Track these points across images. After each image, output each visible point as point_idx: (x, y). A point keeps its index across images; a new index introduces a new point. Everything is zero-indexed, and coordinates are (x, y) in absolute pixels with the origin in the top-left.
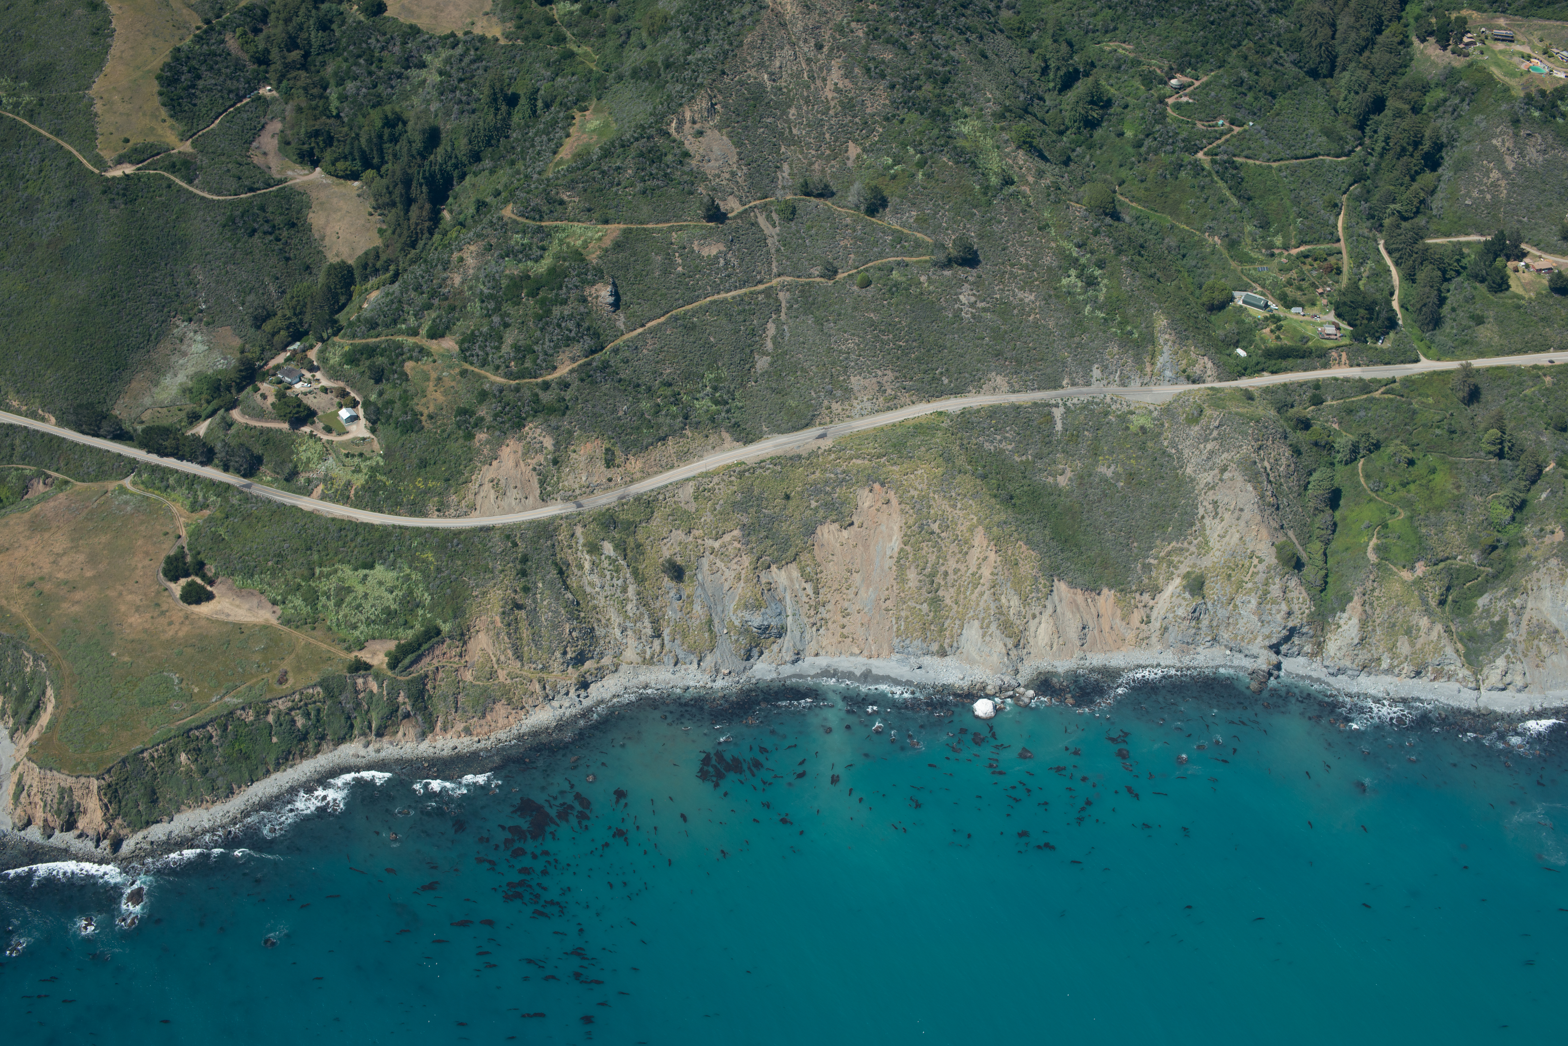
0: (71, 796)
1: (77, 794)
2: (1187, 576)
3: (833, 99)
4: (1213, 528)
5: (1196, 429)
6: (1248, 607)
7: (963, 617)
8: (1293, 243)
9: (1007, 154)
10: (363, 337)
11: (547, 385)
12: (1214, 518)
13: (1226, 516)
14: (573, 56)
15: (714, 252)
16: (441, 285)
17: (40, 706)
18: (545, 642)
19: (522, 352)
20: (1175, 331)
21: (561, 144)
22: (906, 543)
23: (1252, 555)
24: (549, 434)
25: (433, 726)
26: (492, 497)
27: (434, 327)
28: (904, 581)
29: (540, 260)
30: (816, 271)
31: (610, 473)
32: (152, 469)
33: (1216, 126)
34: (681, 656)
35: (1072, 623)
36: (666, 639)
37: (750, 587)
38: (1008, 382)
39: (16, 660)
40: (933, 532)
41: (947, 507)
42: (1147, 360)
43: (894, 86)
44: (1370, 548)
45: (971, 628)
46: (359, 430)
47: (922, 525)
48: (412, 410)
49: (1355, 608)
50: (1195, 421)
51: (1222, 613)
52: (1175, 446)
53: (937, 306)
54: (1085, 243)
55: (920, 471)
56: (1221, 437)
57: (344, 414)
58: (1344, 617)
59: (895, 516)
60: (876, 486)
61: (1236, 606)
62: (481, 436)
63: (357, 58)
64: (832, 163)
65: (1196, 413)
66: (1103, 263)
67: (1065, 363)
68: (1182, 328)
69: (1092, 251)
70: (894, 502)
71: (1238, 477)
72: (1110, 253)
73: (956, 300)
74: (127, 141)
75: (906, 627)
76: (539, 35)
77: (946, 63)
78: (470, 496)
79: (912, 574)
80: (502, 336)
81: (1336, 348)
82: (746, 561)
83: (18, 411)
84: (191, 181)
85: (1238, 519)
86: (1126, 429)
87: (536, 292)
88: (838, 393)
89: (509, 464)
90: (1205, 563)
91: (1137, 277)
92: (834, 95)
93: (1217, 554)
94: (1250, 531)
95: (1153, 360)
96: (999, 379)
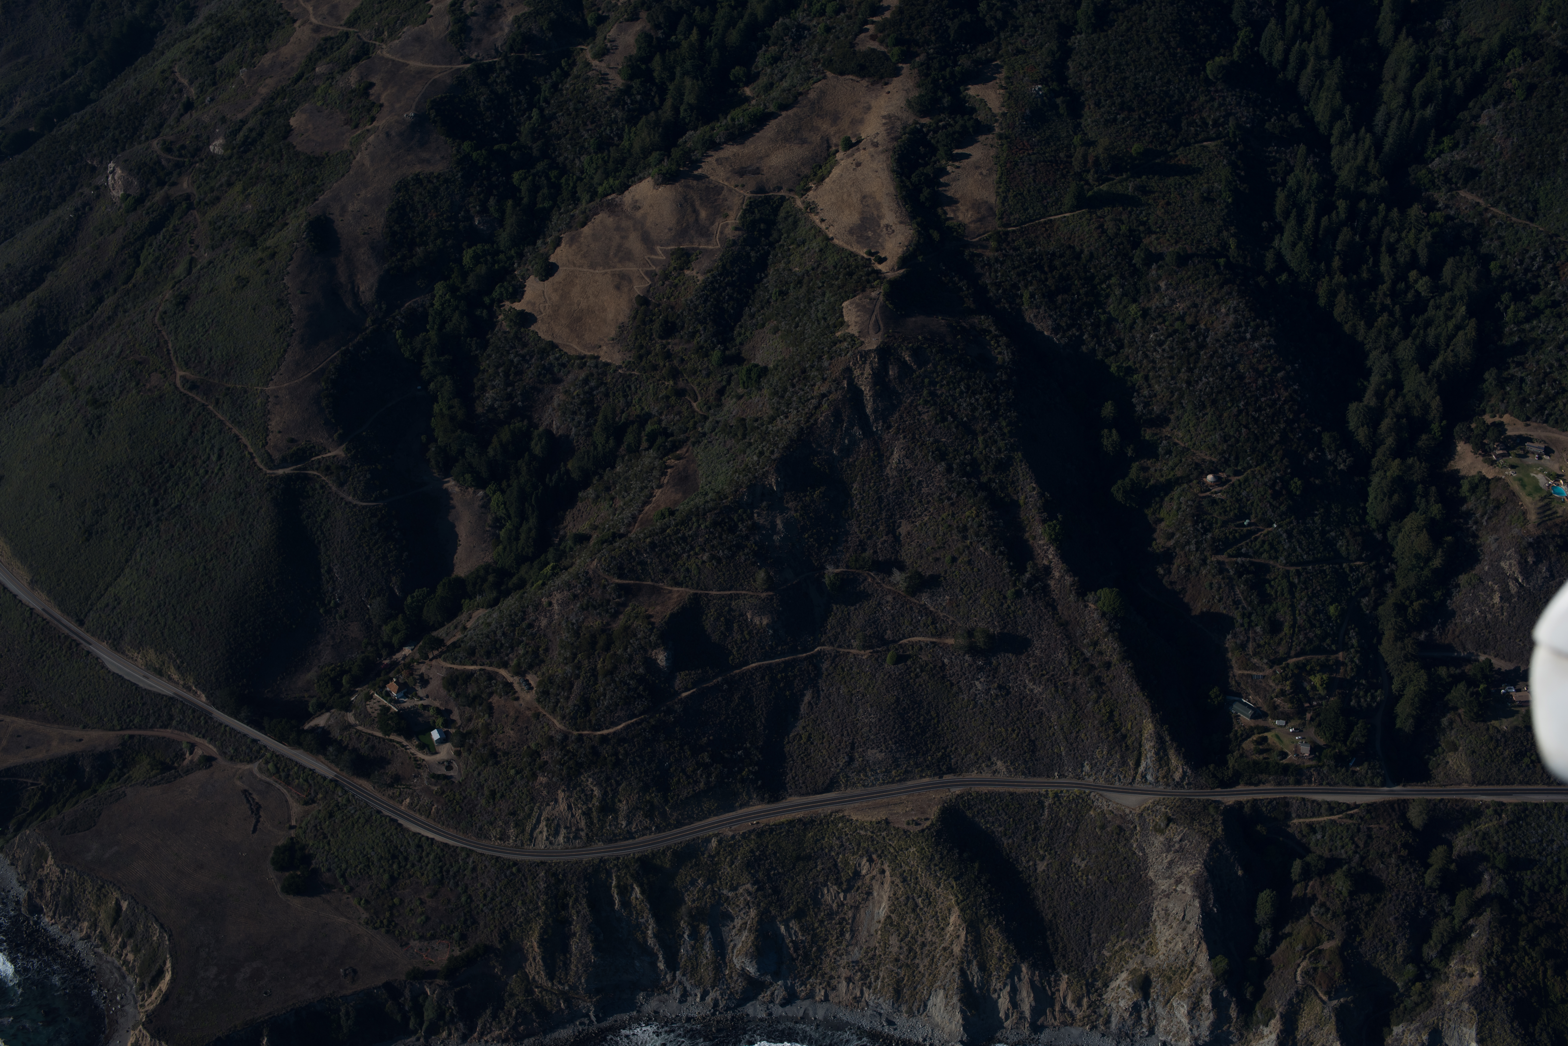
2: (1133, 972)
3: (892, 477)
4: (1163, 933)
5: (1162, 839)
6: (1182, 1011)
7: (932, 985)
8: (1293, 653)
9: (1040, 546)
10: (461, 663)
11: (604, 739)
12: (1164, 924)
13: (1174, 925)
14: (680, 393)
15: (765, 622)
16: (530, 626)
17: (161, 973)
18: (573, 967)
19: (586, 705)
20: (1160, 740)
21: (652, 495)
22: (892, 912)
23: (1192, 963)
24: (599, 784)
25: (472, 1030)
26: (545, 834)
27: (518, 665)
28: (886, 945)
29: (615, 616)
30: (855, 643)
31: (647, 822)
32: (278, 758)
33: (1243, 525)
34: (688, 989)
35: (1027, 1001)
36: (678, 973)
37: (752, 938)
38: (1007, 767)
39: (147, 928)
40: (916, 905)
41: (931, 885)
42: (1131, 763)
43: (949, 470)
44: (1299, 970)
45: (937, 996)
46: (446, 752)
47: (908, 898)
48: (491, 744)
49: (1275, 1024)
50: (1162, 832)
51: (1159, 1010)
52: (1143, 850)
53: (955, 689)
54: (1095, 644)
55: (913, 849)
56: (1181, 850)
57: (435, 735)
58: (1266, 1031)
59: (886, 886)
60: (874, 856)
61: (1172, 1005)
62: (542, 779)
63: (497, 367)
64: (885, 538)
65: (1163, 825)
66: (1108, 665)
67: (1059, 755)
68: (1168, 739)
69: (1101, 653)
70: (887, 873)
71: (1189, 892)
72: (1115, 658)
73: (971, 686)
74: (292, 441)
75: (883, 987)
76: (655, 368)
77: (999, 451)
78: (528, 829)
79: (894, 940)
80: (572, 685)
81: (1309, 768)
82: (753, 913)
83: (177, 683)
84: (341, 485)
85: (1184, 929)
86: (1103, 827)
87: (607, 648)
88: (856, 764)
89: (562, 806)
90: (1151, 963)
91: (1135, 684)
92: (895, 473)
93: (1162, 957)
94: (1192, 942)
95: (1138, 764)
96: (999, 763)
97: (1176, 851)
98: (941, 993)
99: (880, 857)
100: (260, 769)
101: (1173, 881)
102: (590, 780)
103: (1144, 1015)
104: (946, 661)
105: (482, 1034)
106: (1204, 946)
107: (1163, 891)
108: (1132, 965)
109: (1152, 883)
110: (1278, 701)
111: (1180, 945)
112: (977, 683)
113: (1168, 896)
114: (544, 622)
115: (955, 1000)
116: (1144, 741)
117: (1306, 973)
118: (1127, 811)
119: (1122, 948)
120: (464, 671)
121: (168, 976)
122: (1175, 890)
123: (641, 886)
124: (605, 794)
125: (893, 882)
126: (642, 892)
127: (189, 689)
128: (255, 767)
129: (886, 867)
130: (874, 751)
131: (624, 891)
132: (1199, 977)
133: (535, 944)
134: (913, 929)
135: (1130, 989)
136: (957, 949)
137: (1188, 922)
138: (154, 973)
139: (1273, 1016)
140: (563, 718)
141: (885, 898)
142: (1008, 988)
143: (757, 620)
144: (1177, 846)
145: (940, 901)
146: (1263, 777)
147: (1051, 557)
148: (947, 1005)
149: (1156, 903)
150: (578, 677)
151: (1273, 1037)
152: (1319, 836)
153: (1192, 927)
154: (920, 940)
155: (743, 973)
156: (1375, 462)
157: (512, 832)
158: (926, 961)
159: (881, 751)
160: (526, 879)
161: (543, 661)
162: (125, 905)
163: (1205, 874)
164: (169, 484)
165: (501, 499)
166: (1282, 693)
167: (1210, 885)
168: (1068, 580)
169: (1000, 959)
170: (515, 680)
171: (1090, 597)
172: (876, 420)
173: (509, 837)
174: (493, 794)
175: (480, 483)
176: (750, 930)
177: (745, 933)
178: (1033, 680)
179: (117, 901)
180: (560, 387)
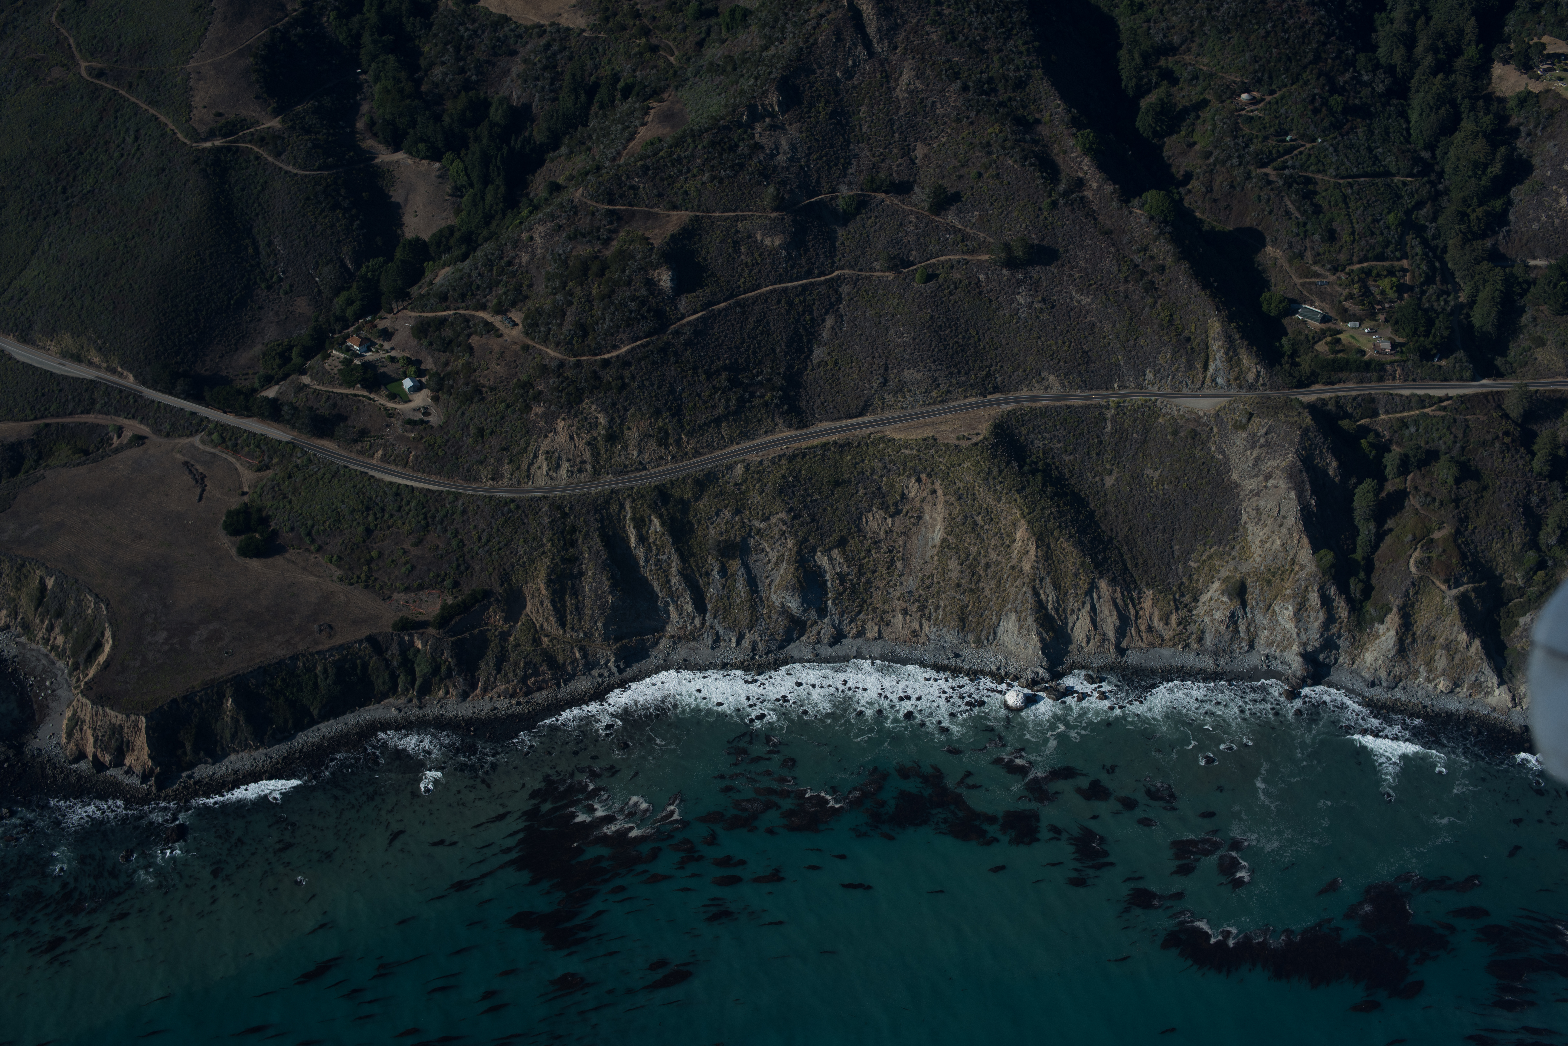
0: (121, 734)
1: (126, 732)
2: (1226, 580)
3: (903, 99)
4: (1256, 534)
5: (1244, 435)
6: (1286, 614)
7: (1001, 609)
8: (1355, 259)
9: (1072, 159)
10: (432, 310)
11: (606, 363)
12: (1257, 524)
13: (1269, 523)
14: (654, 49)
15: (777, 242)
16: (510, 263)
17: (98, 647)
18: (588, 612)
19: (583, 330)
20: (1229, 339)
21: (636, 133)
22: (949, 534)
23: (1293, 562)
24: (604, 410)
25: (474, 687)
26: (545, 468)
27: (500, 303)
28: (945, 571)
29: (607, 242)
30: (877, 265)
31: (661, 451)
32: (222, 428)
33: (1285, 141)
34: (721, 633)
35: (1109, 621)
36: (708, 616)
37: (792, 569)
38: (1061, 382)
39: (79, 602)
40: (976, 524)
41: (991, 500)
42: (1199, 366)
43: (965, 88)
44: (1412, 561)
45: (1008, 620)
46: (421, 399)
47: (966, 517)
48: (474, 381)
49: (1393, 619)
50: (1243, 427)
51: (1260, 618)
52: (1222, 452)
53: (994, 305)
54: (1145, 249)
55: (967, 464)
56: (1267, 444)
57: (407, 383)
58: (1382, 628)
59: (940, 507)
60: (923, 476)
61: (1274, 612)
62: (538, 410)
63: (446, 44)
64: (900, 161)
65: (1244, 420)
66: (1162, 269)
67: (1118, 365)
68: (1237, 336)
69: (1152, 258)
70: (940, 493)
71: (1282, 484)
72: (1169, 260)
73: (1013, 300)
74: (220, 115)
75: (944, 616)
76: (623, 28)
77: (1018, 69)
78: (524, 466)
79: (953, 565)
80: (564, 314)
81: (1392, 363)
82: (790, 543)
83: (98, 367)
84: (278, 155)
85: (1281, 525)
86: (1175, 433)
87: (601, 273)
88: (891, 385)
89: (563, 437)
90: (1245, 568)
91: (1194, 285)
92: (906, 95)
93: (1258, 559)
94: (1291, 538)
95: (1206, 367)
96: (1052, 378)
97: (1262, 446)
98: (1013, 616)
99: (929, 475)
100: (203, 442)
101: (1261, 478)
102: (594, 407)
103: (1242, 628)
104: (982, 277)
105: (485, 690)
106: (1305, 541)
107: (1251, 491)
108: (1224, 573)
109: (1237, 485)
110: (1347, 304)
111: (1278, 542)
112: (1018, 297)
113: (1257, 494)
114: (525, 258)
115: (1030, 621)
116: (1211, 341)
117: (1420, 563)
118: (1201, 414)
119: (1210, 557)
120: (435, 318)
121: (107, 648)
122: (1266, 487)
123: (660, 517)
124: (612, 420)
125: (947, 502)
126: (663, 524)
127: (114, 371)
128: (196, 440)
129: (937, 486)
130: (911, 371)
131: (641, 524)
132: (1302, 575)
133: (542, 586)
134: (974, 550)
135: (1225, 599)
136: (1026, 566)
137: (1285, 517)
138: (90, 647)
139: (1389, 610)
140: (558, 344)
141: (940, 519)
142: (1088, 607)
143: (768, 242)
144: (1262, 440)
145: (1003, 516)
146: (1343, 375)
147: (1086, 168)
148: (1020, 628)
149: (1245, 505)
150: (570, 304)
151: (1392, 633)
152: (1413, 429)
153: (1290, 522)
154: (983, 561)
155: (785, 611)
156: (1414, 83)
157: (506, 469)
158: (992, 584)
159: (919, 371)
160: (527, 516)
161: (526, 297)
162: (50, 582)
163: (1299, 463)
164: (80, 170)
165: (461, 165)
166: (1350, 297)
167: (1304, 474)
168: (1108, 188)
169: (1076, 575)
170: (497, 321)
171: (1136, 202)
172: (880, 40)
173: (502, 476)
174: (481, 432)
175: (435, 155)
176: (789, 562)
177: (785, 565)
178: (1080, 291)
179: (41, 578)
180: (518, 59)
